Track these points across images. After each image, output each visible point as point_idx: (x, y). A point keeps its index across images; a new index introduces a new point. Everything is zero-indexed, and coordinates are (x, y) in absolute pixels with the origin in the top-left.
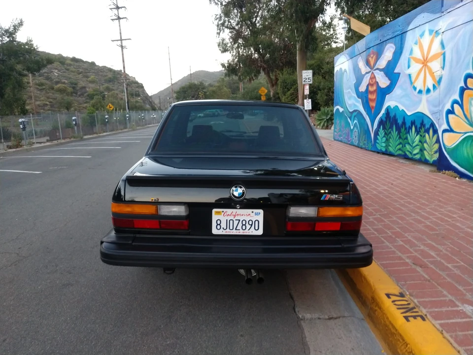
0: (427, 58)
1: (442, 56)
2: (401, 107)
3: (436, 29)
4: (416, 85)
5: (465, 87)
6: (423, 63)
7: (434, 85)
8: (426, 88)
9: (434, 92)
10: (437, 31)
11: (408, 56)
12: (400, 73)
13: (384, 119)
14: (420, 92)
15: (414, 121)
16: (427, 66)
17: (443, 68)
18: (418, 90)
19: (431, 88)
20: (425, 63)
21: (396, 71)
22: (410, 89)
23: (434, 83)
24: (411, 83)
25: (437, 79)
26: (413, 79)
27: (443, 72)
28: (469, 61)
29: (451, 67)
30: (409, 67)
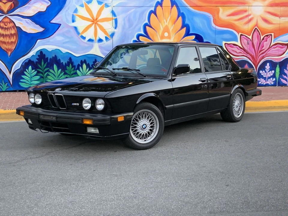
0: (96, 19)
1: (114, 21)
2: (64, 50)
3: (105, 2)
4: (84, 35)
5: (138, 41)
6: (92, 21)
7: (106, 37)
8: (98, 38)
9: (106, 42)
10: (106, 4)
11: (72, 13)
12: (61, 24)
13: (35, 60)
14: (90, 40)
15: (85, 60)
16: (98, 24)
17: (116, 28)
18: (87, 39)
19: (104, 39)
20: (95, 22)
21: (53, 21)
22: (76, 38)
23: (106, 36)
24: (78, 33)
25: (110, 34)
26: (80, 30)
27: (115, 30)
28: (141, 27)
29: (123, 28)
30: (73, 21)
